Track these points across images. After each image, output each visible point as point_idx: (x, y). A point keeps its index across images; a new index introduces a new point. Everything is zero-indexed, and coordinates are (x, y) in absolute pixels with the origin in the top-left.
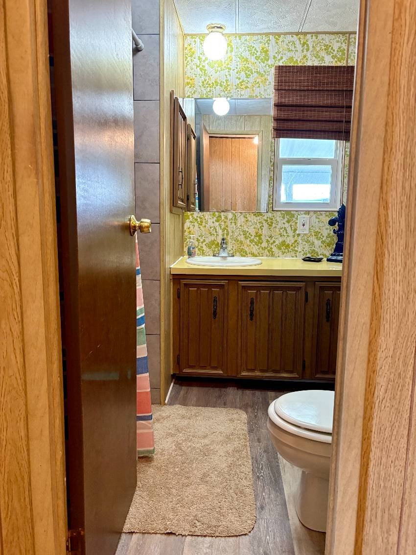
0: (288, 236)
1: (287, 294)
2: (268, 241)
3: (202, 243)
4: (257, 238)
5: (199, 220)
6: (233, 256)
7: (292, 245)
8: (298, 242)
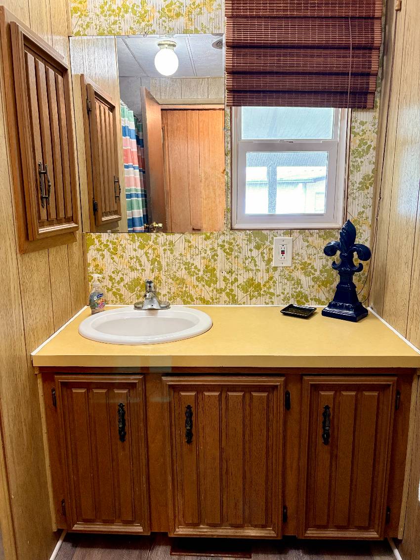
0: (258, 270)
1: (251, 397)
2: (225, 279)
3: (119, 283)
4: (209, 275)
5: (111, 246)
6: (167, 307)
7: (264, 285)
8: (274, 279)
